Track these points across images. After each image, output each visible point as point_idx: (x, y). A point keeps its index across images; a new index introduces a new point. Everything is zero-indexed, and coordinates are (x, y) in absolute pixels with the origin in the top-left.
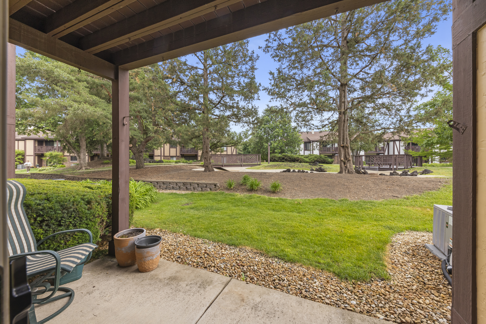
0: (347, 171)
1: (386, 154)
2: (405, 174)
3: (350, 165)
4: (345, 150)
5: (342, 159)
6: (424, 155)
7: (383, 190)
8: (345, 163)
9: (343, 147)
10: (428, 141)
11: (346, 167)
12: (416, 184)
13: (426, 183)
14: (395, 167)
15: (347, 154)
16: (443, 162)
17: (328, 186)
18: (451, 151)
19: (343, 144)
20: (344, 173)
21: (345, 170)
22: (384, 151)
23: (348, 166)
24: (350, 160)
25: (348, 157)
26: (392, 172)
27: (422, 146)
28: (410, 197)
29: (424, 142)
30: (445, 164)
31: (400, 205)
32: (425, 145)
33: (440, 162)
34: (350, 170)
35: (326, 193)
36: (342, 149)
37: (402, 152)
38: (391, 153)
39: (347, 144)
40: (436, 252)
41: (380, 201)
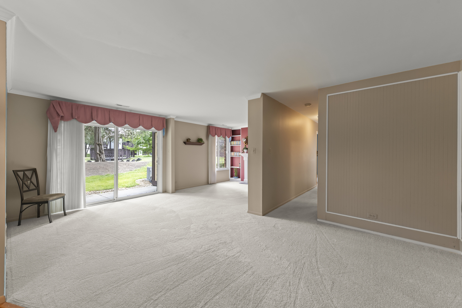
0: (101, 160)
1: (109, 148)
2: (128, 161)
3: (103, 156)
4: (100, 146)
5: (98, 152)
6: (135, 150)
7: (125, 168)
8: (100, 155)
9: (98, 144)
10: (138, 141)
11: (101, 157)
12: (138, 164)
13: (141, 164)
15: (101, 149)
16: (145, 154)
17: (93, 169)
18: (148, 148)
19: (98, 142)
20: (100, 161)
21: (100, 160)
22: (107, 145)
23: (102, 157)
24: (103, 153)
25: (101, 151)
27: (135, 144)
28: (136, 169)
29: (136, 142)
30: (145, 156)
31: (134, 173)
32: (136, 144)
33: (143, 155)
34: (103, 159)
35: (94, 173)
36: (97, 146)
39: (101, 142)
40: (148, 180)
41: (126, 172)
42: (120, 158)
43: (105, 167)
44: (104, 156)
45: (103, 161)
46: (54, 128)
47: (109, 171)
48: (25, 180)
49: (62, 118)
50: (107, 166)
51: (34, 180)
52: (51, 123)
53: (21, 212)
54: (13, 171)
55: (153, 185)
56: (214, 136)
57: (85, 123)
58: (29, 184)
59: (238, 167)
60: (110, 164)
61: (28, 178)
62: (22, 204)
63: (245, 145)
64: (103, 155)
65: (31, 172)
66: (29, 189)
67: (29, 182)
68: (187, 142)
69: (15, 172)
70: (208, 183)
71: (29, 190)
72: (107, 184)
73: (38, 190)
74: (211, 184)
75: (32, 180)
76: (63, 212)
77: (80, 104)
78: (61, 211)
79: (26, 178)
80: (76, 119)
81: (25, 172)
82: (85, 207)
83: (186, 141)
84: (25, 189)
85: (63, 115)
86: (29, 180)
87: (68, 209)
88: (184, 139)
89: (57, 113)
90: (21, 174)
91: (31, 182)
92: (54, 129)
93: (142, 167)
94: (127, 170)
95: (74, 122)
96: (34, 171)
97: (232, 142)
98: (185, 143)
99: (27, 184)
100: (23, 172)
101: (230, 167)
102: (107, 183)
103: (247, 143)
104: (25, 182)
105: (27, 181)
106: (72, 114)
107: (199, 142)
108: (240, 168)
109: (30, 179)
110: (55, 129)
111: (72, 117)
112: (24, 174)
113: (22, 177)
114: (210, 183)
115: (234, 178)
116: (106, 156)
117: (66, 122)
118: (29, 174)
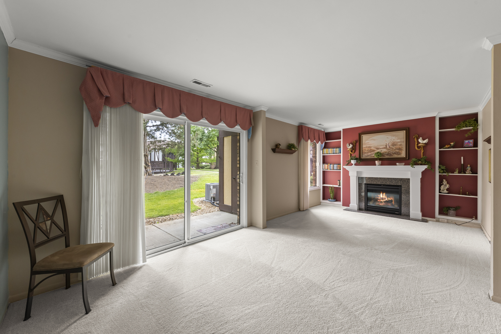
0: (147, 174)
2: (173, 174)
4: (145, 158)
7: (175, 184)
8: (146, 168)
14: (164, 171)
15: (147, 160)
23: (148, 170)
24: (149, 166)
25: (147, 163)
26: (165, 174)
34: (150, 173)
37: (161, 160)
38: (157, 160)
39: (147, 153)
40: (207, 201)
41: (176, 189)
42: (163, 171)
43: (152, 183)
44: (151, 169)
45: (149, 175)
46: (93, 119)
47: (157, 187)
48: (41, 220)
49: (107, 101)
50: (155, 181)
51: (59, 218)
52: (89, 109)
53: (31, 290)
54: (13, 204)
55: (221, 210)
56: (307, 141)
57: (145, 113)
58: (48, 228)
59: (337, 186)
60: (157, 179)
61: (48, 215)
62: (34, 273)
63: (351, 154)
64: (149, 168)
65: (52, 203)
66: (48, 238)
67: (48, 223)
68: (276, 149)
69: (19, 207)
70: (299, 210)
71: (49, 240)
72: (159, 206)
73: (65, 237)
74: (303, 211)
75: (55, 219)
76: (109, 273)
77: (136, 78)
78: (106, 271)
79: (43, 215)
80: (129, 103)
81: (41, 204)
82: (144, 261)
83: (274, 148)
84: (40, 237)
85: (109, 96)
86: (49, 218)
87: (118, 267)
88: (273, 145)
89: (99, 91)
90: (32, 209)
91: (53, 222)
92: (94, 122)
93: (193, 182)
94: (176, 186)
95: (127, 109)
96: (59, 200)
97: (325, 150)
98: (274, 150)
99: (45, 229)
100: (37, 204)
101: (322, 185)
102: (159, 204)
103: (354, 151)
104: (40, 225)
105: (45, 221)
106: (124, 94)
107: (290, 149)
108: (341, 187)
109: (52, 217)
110: (96, 120)
111: (124, 101)
112: (40, 208)
113: (34, 217)
114: (302, 209)
115: (329, 201)
116: (153, 169)
117: (113, 110)
118: (48, 207)
